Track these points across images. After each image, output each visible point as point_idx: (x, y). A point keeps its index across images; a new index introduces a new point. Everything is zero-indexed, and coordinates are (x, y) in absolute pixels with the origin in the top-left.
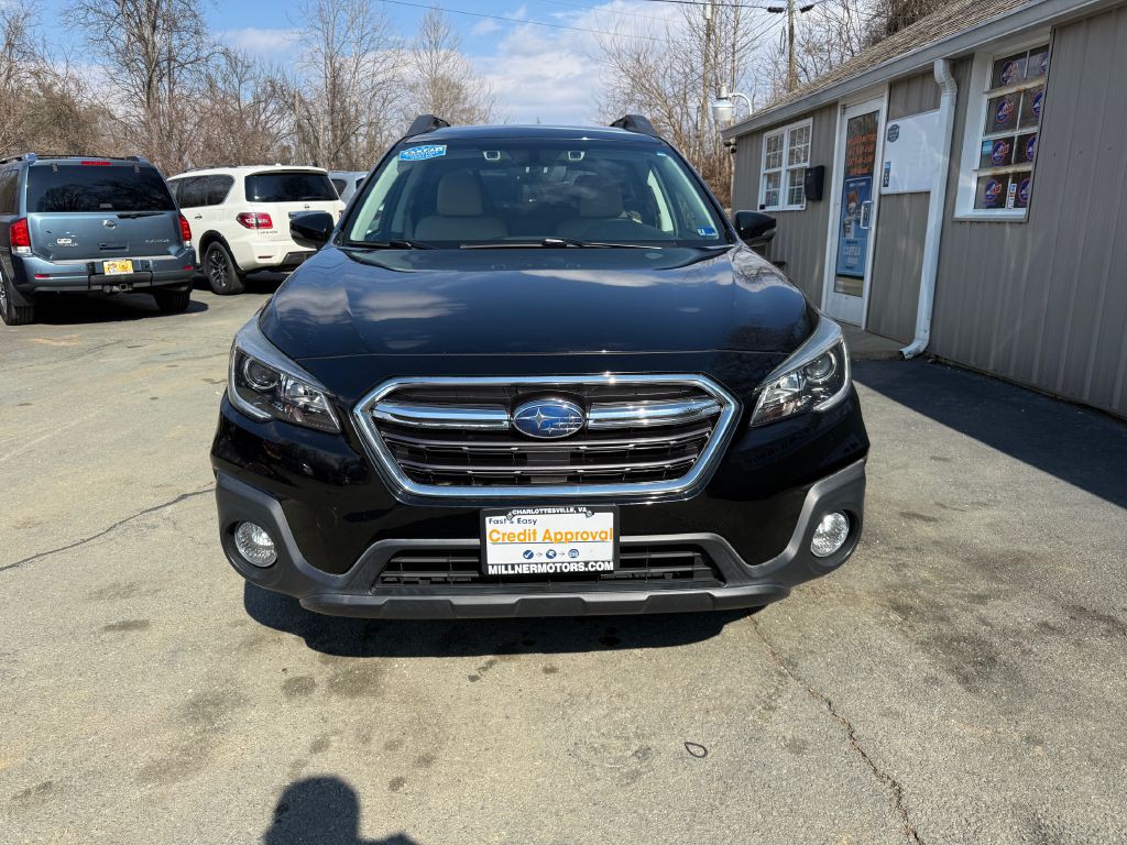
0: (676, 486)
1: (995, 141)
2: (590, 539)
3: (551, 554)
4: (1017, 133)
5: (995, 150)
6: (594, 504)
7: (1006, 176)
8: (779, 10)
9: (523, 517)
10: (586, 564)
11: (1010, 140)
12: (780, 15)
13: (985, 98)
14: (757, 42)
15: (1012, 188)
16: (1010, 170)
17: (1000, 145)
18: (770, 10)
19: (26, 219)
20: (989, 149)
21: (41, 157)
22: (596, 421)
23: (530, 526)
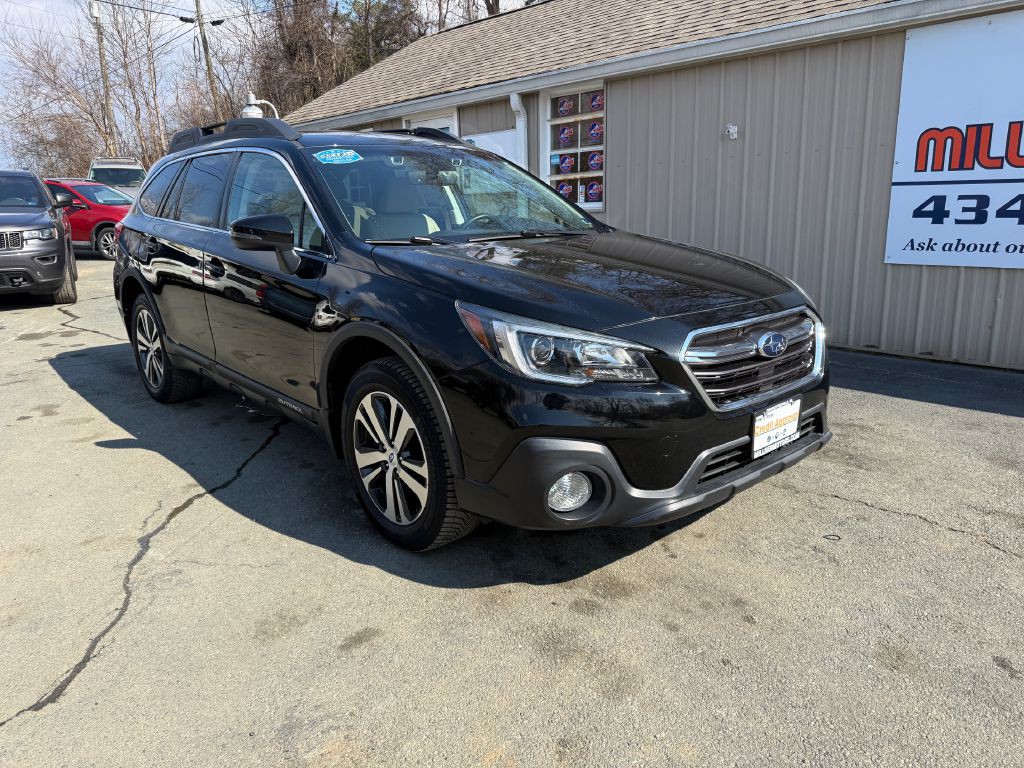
1: (561, 156)
3: (777, 435)
4: (579, 150)
5: (562, 162)
7: (576, 180)
8: (191, 21)
9: (769, 414)
10: (790, 437)
11: (574, 155)
12: (190, 25)
13: (549, 125)
14: (169, 48)
15: (581, 189)
16: (578, 176)
17: (565, 159)
18: (182, 19)
20: (557, 161)
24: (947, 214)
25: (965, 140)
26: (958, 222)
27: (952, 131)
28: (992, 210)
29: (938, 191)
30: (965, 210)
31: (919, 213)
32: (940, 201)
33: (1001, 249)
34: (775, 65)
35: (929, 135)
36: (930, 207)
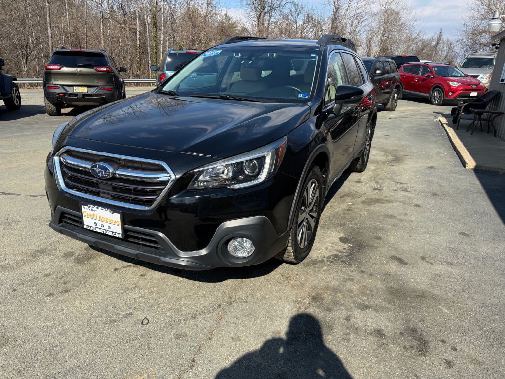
0: (147, 208)
2: (114, 223)
3: (102, 226)
6: (115, 209)
9: (92, 209)
10: (113, 233)
19: (165, 73)
21: (173, 50)
22: (118, 174)
23: (94, 212)
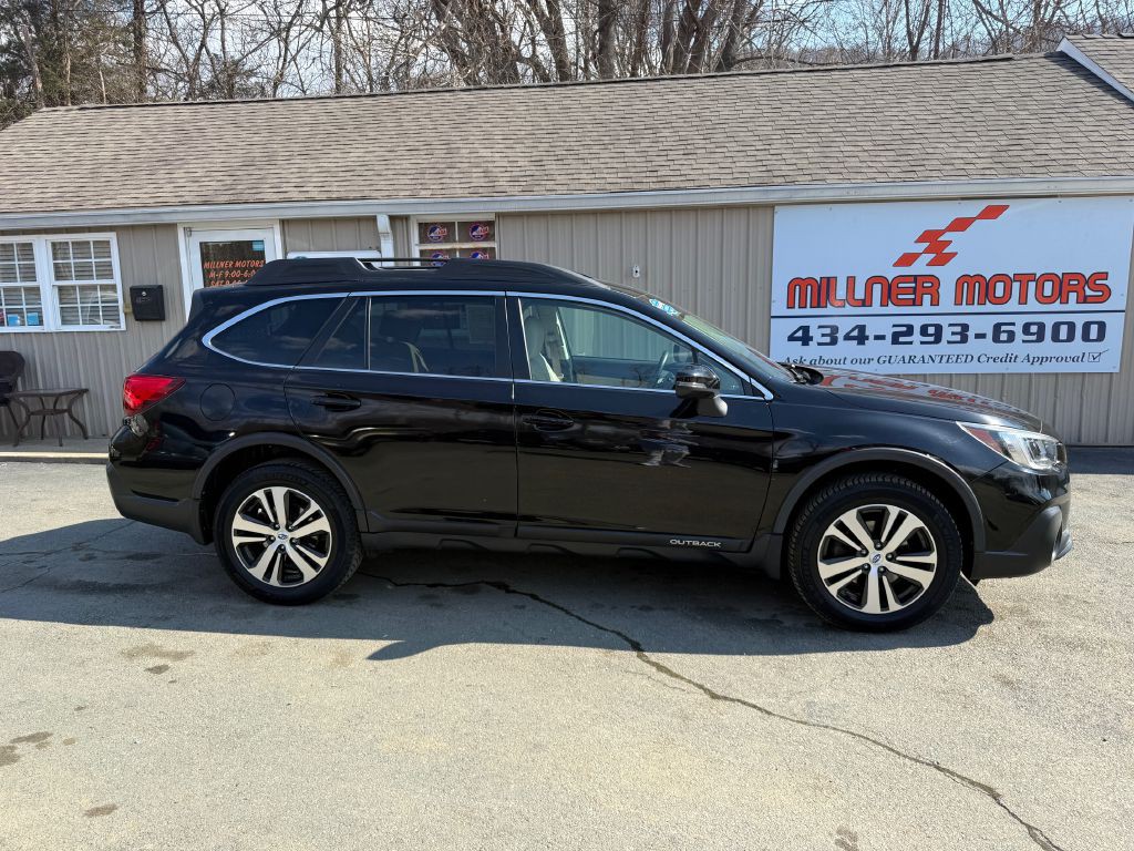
13: (418, 249)
24: (811, 339)
25: (820, 287)
26: (819, 344)
27: (810, 280)
28: (840, 335)
29: (804, 322)
30: (823, 335)
31: (792, 338)
32: (806, 329)
33: (848, 362)
34: (671, 219)
35: (794, 284)
36: (800, 334)
